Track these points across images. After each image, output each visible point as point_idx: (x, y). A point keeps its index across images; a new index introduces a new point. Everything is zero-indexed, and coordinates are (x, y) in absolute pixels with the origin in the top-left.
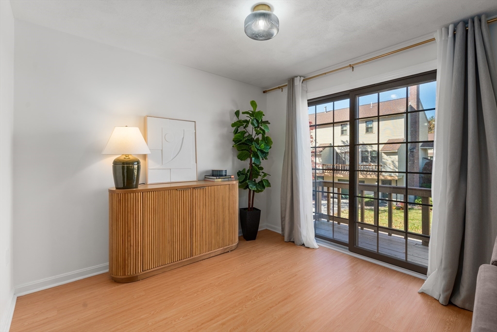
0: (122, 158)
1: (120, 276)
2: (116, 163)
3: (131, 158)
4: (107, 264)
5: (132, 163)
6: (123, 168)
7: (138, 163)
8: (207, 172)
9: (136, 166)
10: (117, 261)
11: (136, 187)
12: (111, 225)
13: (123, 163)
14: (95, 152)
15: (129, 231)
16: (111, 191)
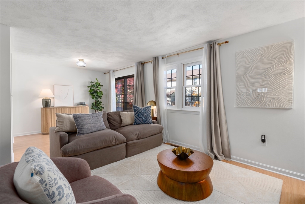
0: (45, 98)
1: (44, 132)
2: (43, 100)
3: (48, 98)
4: (41, 131)
5: (48, 100)
6: (45, 101)
7: (50, 100)
8: (78, 103)
9: (49, 101)
10: (43, 128)
11: (50, 107)
12: (42, 118)
13: (45, 100)
14: (36, 96)
15: (47, 120)
16: (41, 108)
